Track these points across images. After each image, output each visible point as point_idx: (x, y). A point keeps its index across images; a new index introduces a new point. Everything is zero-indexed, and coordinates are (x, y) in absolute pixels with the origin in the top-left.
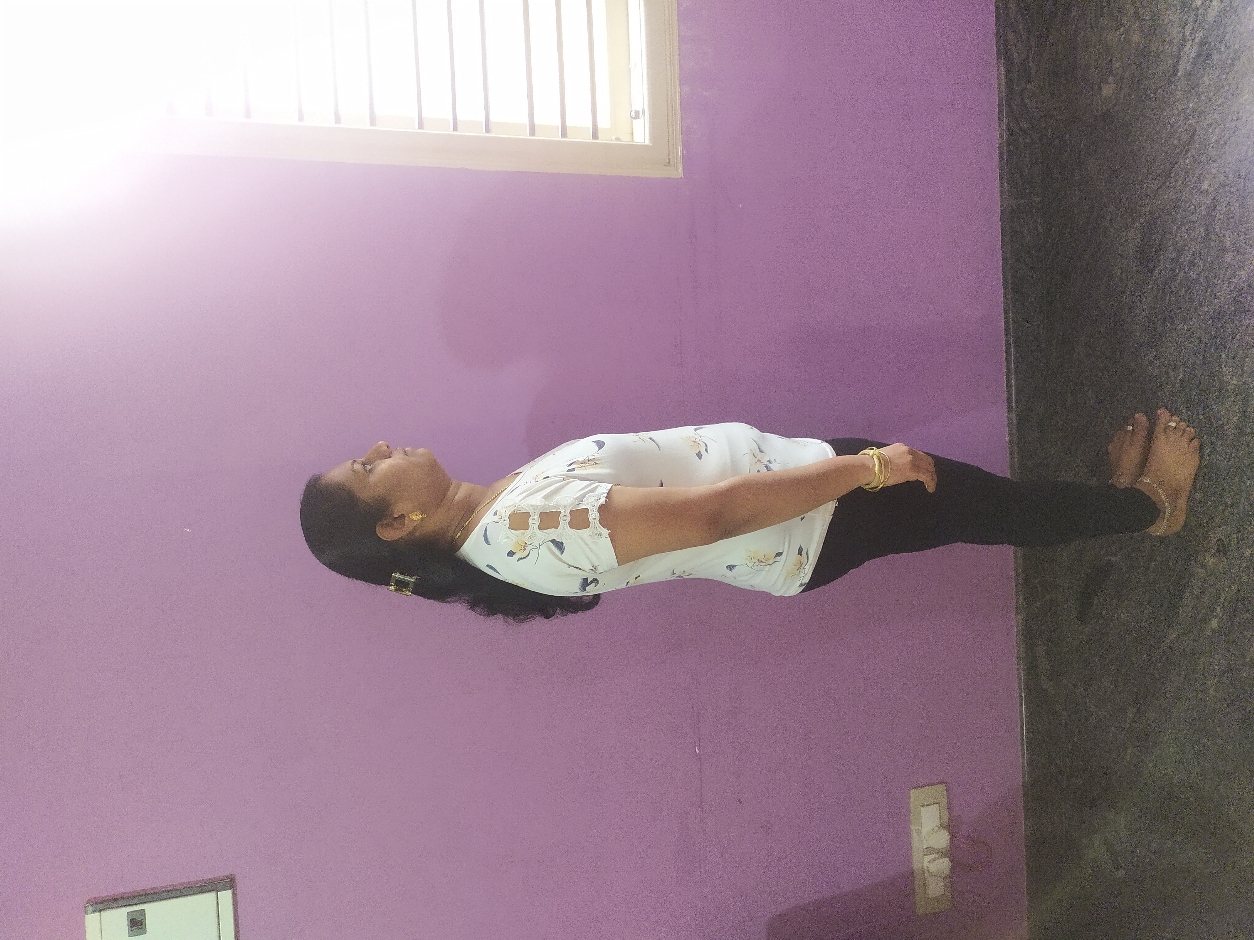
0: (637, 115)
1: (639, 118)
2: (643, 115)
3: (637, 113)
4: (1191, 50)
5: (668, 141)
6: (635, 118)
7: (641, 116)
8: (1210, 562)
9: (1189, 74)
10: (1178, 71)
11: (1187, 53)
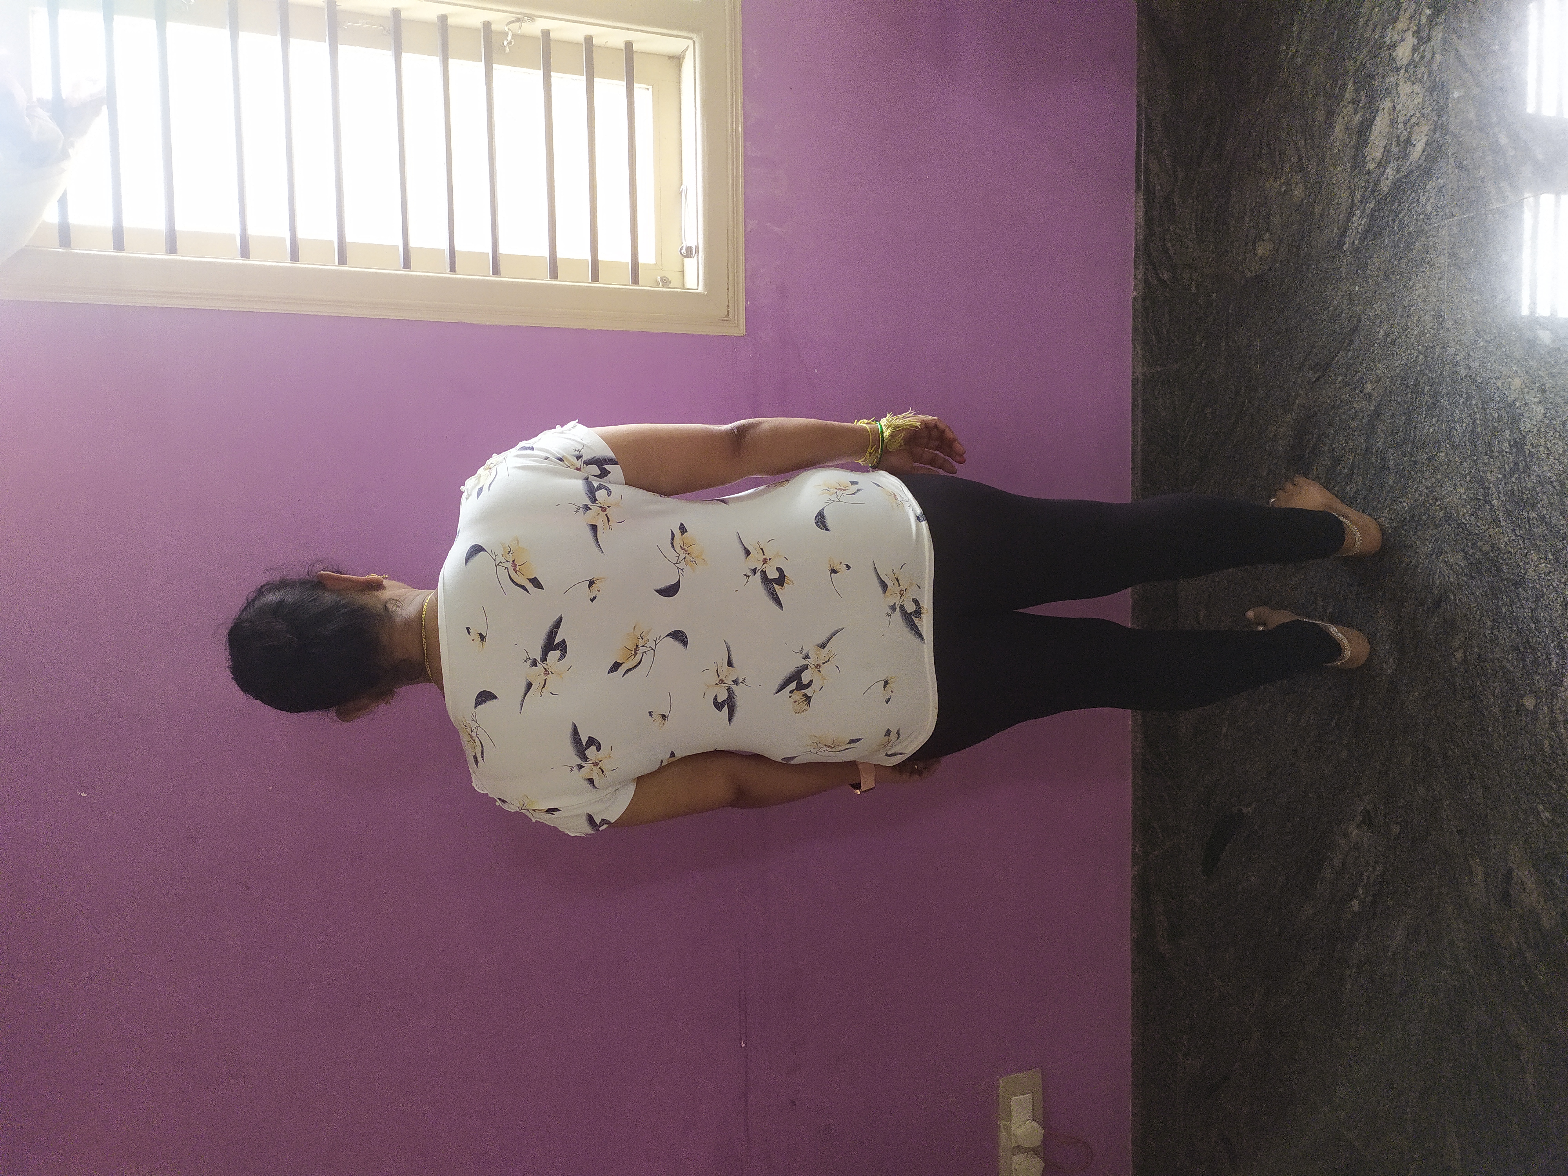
0: (689, 253)
1: (691, 257)
2: (696, 254)
3: (689, 249)
4: (1359, 222)
5: (728, 289)
6: (686, 257)
7: (694, 255)
8: (1354, 833)
9: (1357, 250)
10: (1344, 244)
11: (1356, 224)
